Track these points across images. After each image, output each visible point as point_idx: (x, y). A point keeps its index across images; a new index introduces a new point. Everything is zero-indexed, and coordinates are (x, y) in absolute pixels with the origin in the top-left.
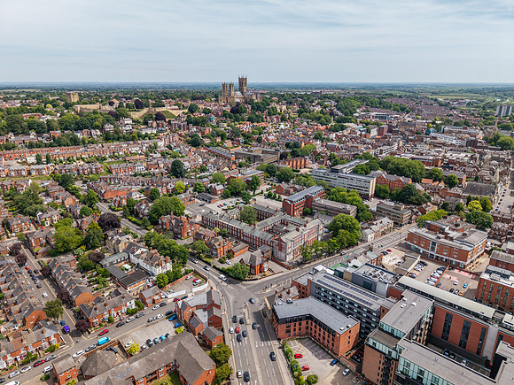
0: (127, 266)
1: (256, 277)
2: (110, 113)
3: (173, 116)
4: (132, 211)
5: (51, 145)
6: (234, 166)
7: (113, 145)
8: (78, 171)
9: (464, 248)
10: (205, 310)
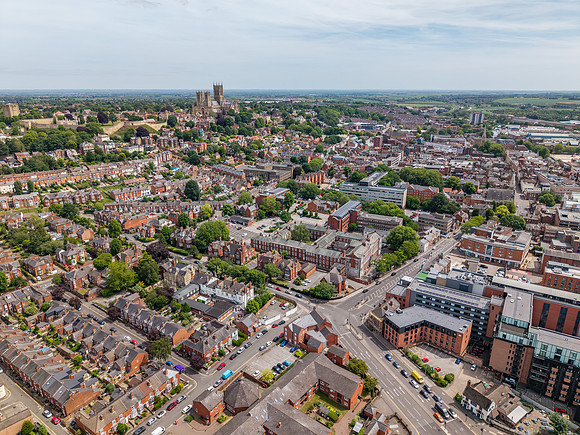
1: (340, 295)
2: (78, 128)
3: (154, 131)
4: (167, 239)
6: (249, 185)
7: (101, 166)
9: (518, 248)
10: (316, 330)
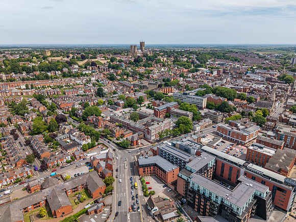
0: (69, 141)
1: (134, 147)
2: (67, 62)
3: (101, 63)
4: (74, 113)
5: (34, 79)
6: (132, 91)
7: (67, 79)
8: (48, 93)
9: (245, 134)
10: (104, 161)
